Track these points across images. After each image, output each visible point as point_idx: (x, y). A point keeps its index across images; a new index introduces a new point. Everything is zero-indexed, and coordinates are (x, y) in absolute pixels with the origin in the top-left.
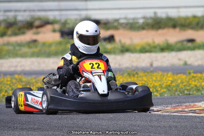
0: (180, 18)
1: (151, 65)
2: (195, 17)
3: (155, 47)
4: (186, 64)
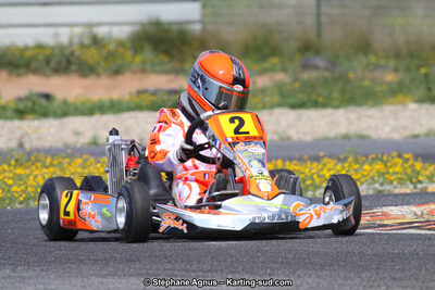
1: (21, 145)
2: (40, 47)
3: (4, 108)
4: (95, 142)
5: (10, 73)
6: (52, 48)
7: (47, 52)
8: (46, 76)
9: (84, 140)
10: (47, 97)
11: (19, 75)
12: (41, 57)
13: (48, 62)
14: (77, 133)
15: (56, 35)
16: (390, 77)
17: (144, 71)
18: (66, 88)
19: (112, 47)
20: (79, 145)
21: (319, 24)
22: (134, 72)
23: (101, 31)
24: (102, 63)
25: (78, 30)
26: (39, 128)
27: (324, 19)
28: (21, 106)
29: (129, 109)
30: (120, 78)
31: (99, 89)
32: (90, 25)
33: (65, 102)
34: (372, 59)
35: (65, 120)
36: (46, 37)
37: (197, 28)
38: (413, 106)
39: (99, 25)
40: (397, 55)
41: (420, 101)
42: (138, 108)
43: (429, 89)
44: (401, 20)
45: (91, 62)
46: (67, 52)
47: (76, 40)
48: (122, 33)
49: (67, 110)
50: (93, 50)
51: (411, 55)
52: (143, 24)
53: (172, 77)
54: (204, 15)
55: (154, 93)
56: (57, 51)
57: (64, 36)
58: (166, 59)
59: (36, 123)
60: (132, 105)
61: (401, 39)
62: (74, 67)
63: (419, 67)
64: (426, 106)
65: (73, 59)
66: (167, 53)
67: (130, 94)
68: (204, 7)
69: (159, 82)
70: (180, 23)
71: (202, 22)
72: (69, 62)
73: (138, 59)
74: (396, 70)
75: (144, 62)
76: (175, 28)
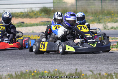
0: (15, 13)
2: (21, 13)
4: (33, 32)
5: (16, 18)
6: (24, 13)
7: (23, 13)
8: (23, 18)
9: (31, 31)
10: (23, 23)
11: (17, 18)
12: (21, 15)
13: (23, 16)
14: (29, 30)
15: (24, 10)
16: (91, 18)
17: (42, 17)
18: (27, 21)
19: (36, 12)
20: (30, 32)
21: (77, 7)
22: (40, 17)
23: (33, 9)
24: (34, 16)
25: (29, 9)
26: (21, 29)
27: (78, 6)
28: (18, 25)
29: (40, 25)
30: (37, 19)
31: (33, 21)
32: (31, 8)
33: (27, 24)
34: (87, 14)
35: (27, 27)
36: (22, 10)
37: (53, 8)
38: (96, 24)
39: (33, 8)
40: (92, 14)
41: (97, 23)
42: (41, 25)
43: (99, 21)
44: (93, 7)
45: (31, 15)
46: (27, 13)
47: (28, 11)
48: (38, 9)
49: (27, 26)
50: (32, 13)
51: (95, 14)
52: (42, 8)
53: (47, 18)
54: (54, 6)
55: (44, 22)
56: (25, 13)
57: (26, 10)
58: (46, 15)
59: (21, 28)
60: (40, 24)
61: (93, 10)
62: (28, 17)
63: (97, 16)
64: (98, 24)
65: (28, 15)
66: (47, 14)
67: (40, 22)
68: (54, 4)
69: (45, 19)
70: (50, 8)
71: (53, 7)
72: (27, 16)
73: (41, 15)
74: (92, 17)
75: (42, 16)
76: (48, 8)
